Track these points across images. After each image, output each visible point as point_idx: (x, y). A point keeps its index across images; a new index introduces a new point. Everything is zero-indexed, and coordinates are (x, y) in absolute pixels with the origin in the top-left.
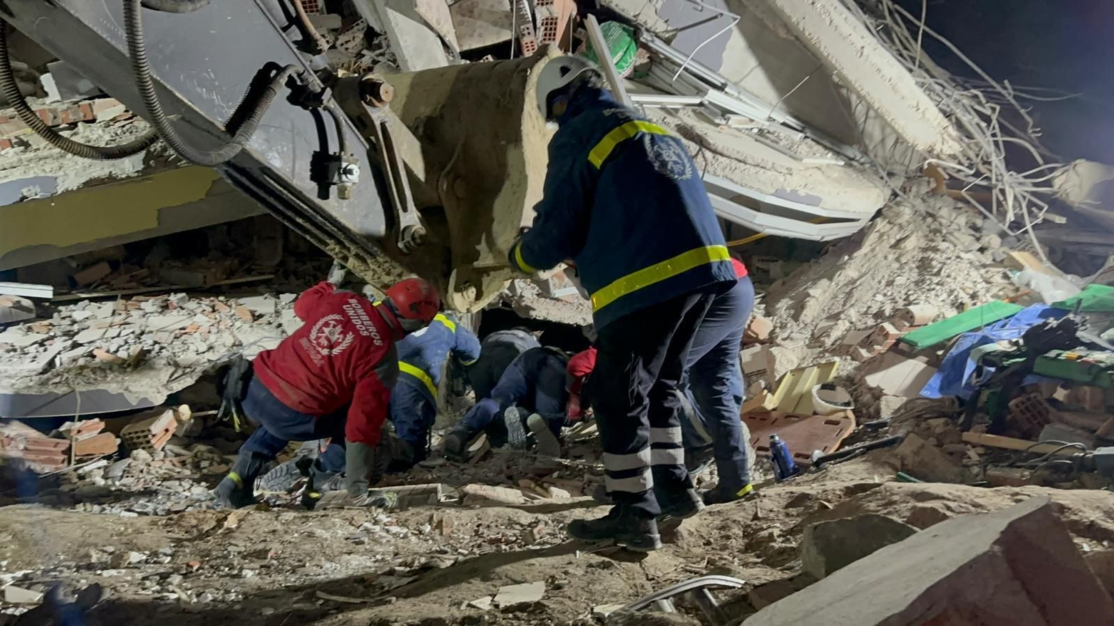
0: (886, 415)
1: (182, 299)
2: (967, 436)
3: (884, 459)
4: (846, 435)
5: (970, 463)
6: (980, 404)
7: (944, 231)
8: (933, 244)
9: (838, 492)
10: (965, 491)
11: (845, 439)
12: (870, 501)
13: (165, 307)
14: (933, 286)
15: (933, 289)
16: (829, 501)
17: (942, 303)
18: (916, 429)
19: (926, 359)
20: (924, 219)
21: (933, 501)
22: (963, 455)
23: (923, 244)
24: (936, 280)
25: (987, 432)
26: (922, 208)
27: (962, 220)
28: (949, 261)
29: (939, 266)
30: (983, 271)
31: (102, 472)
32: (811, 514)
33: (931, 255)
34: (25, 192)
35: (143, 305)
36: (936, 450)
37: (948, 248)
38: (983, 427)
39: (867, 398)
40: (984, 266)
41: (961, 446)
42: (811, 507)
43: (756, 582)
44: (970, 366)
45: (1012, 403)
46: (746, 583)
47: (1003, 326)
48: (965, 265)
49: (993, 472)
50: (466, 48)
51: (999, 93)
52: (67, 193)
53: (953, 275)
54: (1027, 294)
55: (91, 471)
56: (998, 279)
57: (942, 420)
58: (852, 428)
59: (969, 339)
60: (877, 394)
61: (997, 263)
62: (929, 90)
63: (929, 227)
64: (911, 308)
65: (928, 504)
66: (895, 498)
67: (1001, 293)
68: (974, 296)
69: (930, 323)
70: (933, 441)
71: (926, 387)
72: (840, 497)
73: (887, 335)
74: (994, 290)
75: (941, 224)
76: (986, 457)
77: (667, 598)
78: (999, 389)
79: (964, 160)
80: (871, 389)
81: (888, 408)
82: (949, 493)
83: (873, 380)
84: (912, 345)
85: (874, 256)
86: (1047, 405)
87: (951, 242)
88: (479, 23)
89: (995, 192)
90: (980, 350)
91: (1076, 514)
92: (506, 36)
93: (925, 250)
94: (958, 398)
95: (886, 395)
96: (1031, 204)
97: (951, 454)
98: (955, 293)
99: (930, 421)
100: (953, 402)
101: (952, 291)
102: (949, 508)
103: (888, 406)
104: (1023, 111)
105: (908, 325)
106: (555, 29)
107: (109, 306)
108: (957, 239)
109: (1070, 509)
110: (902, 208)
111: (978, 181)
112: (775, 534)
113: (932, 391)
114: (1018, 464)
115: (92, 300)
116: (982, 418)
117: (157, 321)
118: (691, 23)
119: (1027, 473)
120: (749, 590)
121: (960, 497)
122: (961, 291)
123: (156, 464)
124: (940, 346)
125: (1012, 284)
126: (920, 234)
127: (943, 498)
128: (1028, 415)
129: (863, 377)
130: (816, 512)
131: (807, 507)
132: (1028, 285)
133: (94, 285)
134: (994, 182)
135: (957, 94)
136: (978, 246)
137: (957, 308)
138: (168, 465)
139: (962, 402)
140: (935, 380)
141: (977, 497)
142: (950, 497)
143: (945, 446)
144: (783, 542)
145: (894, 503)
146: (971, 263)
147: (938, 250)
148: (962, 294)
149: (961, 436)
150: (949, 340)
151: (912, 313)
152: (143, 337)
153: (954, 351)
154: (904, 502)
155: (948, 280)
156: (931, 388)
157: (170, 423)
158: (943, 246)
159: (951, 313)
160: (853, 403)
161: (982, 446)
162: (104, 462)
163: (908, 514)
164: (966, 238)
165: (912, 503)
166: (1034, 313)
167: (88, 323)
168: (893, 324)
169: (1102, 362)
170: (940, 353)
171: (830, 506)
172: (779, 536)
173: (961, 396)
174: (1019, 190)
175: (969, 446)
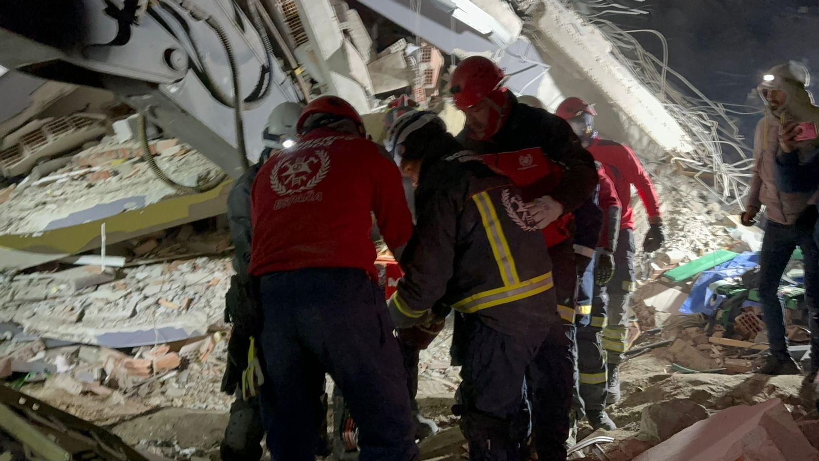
0: (659, 325)
1: (204, 262)
2: (711, 339)
3: (663, 355)
4: (635, 338)
5: (714, 357)
6: (717, 318)
7: (684, 200)
8: (677, 209)
9: (645, 381)
10: (718, 378)
11: (635, 341)
12: (666, 386)
13: (195, 268)
14: (680, 238)
15: (680, 240)
16: (641, 387)
17: (686, 250)
18: (680, 335)
19: (680, 288)
20: (670, 192)
21: (702, 386)
22: (709, 350)
23: (671, 208)
24: (682, 233)
25: (724, 337)
26: (668, 184)
27: (695, 193)
28: (688, 221)
29: (683, 224)
30: (710, 227)
31: (174, 380)
32: (631, 394)
33: (677, 217)
34: (126, 206)
35: (180, 267)
36: (693, 348)
37: (687, 212)
38: (720, 333)
39: (645, 313)
40: (711, 224)
41: (708, 346)
42: (631, 390)
43: (620, 439)
44: (709, 293)
45: (737, 319)
46: (615, 440)
47: (727, 267)
48: (698, 224)
49: (729, 362)
50: (378, 92)
51: (713, 109)
52: (151, 205)
53: (692, 230)
54: (739, 243)
55: (169, 379)
56: (720, 233)
57: (695, 329)
58: (639, 333)
59: (707, 275)
60: (652, 311)
61: (720, 222)
62: (672, 112)
63: (674, 197)
64: (668, 253)
65: (700, 388)
66: (680, 384)
67: (723, 243)
68: (706, 245)
69: (681, 264)
70: (691, 342)
71: (682, 306)
72: (647, 383)
73: (654, 271)
74: (719, 241)
75: (681, 195)
76: (724, 352)
77: (579, 450)
78: (728, 310)
79: (695, 156)
80: (648, 308)
81: (660, 320)
82: (710, 380)
83: (648, 302)
84: (671, 279)
85: (640, 217)
86: (758, 319)
87: (690, 208)
88: (386, 76)
89: (716, 177)
90: (716, 284)
91: (781, 391)
92: (404, 84)
93: (672, 213)
94: (704, 314)
95: (658, 311)
96: (739, 184)
97: (702, 350)
98: (694, 243)
99: (687, 329)
100: (700, 316)
101: (692, 242)
102: (712, 390)
103: (659, 319)
104: (730, 123)
105: (666, 264)
106: (431, 77)
107: (158, 269)
108: (692, 205)
109: (778, 387)
110: (656, 185)
111: (705, 170)
112: (613, 408)
113: (685, 309)
114: (744, 357)
115: (147, 265)
116: (719, 327)
117: (191, 278)
118: (519, 70)
119: (749, 362)
120: (618, 444)
121: (716, 382)
122: (697, 241)
123: (205, 373)
124: (689, 279)
125: (729, 236)
126: (668, 202)
127: (708, 383)
128: (747, 325)
129: (642, 300)
130: (634, 393)
131: (628, 390)
132: (740, 238)
133: (146, 255)
134: (715, 170)
135: (688, 114)
136: (706, 210)
137: (696, 252)
138: (212, 373)
139: (706, 317)
140: (687, 302)
141: (726, 381)
142: (712, 383)
143: (698, 346)
144: (618, 412)
145: (680, 387)
146: (702, 222)
147: (681, 213)
148: (698, 243)
149: (708, 339)
150: (694, 275)
151: (669, 257)
152: (187, 290)
153: (698, 283)
154: (686, 386)
155: (689, 234)
156: (685, 307)
157: (209, 345)
158: (684, 210)
159: (693, 257)
160: (636, 317)
161: (720, 345)
162: (174, 373)
163: (690, 394)
164: (698, 205)
165: (691, 387)
166: (745, 258)
167: (147, 281)
168: (657, 263)
169: (789, 293)
170: (689, 283)
171: (642, 389)
172: (616, 408)
173: (705, 313)
174: (731, 175)
175: (713, 346)
